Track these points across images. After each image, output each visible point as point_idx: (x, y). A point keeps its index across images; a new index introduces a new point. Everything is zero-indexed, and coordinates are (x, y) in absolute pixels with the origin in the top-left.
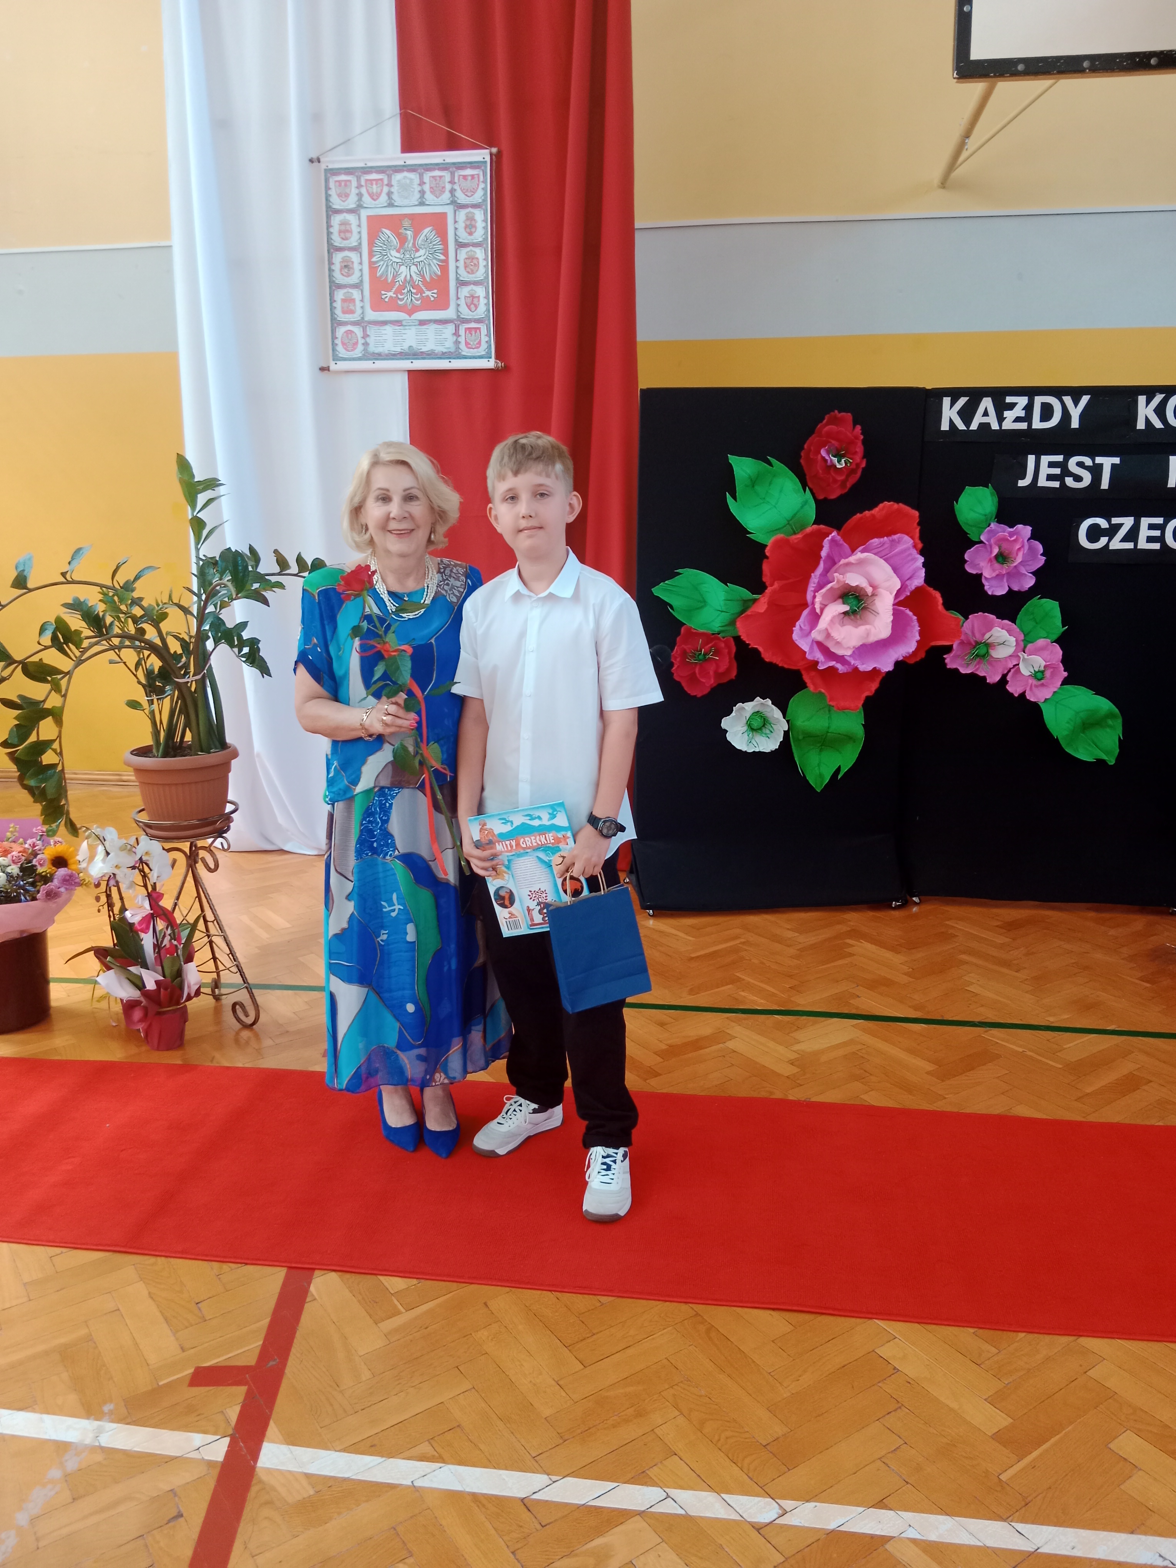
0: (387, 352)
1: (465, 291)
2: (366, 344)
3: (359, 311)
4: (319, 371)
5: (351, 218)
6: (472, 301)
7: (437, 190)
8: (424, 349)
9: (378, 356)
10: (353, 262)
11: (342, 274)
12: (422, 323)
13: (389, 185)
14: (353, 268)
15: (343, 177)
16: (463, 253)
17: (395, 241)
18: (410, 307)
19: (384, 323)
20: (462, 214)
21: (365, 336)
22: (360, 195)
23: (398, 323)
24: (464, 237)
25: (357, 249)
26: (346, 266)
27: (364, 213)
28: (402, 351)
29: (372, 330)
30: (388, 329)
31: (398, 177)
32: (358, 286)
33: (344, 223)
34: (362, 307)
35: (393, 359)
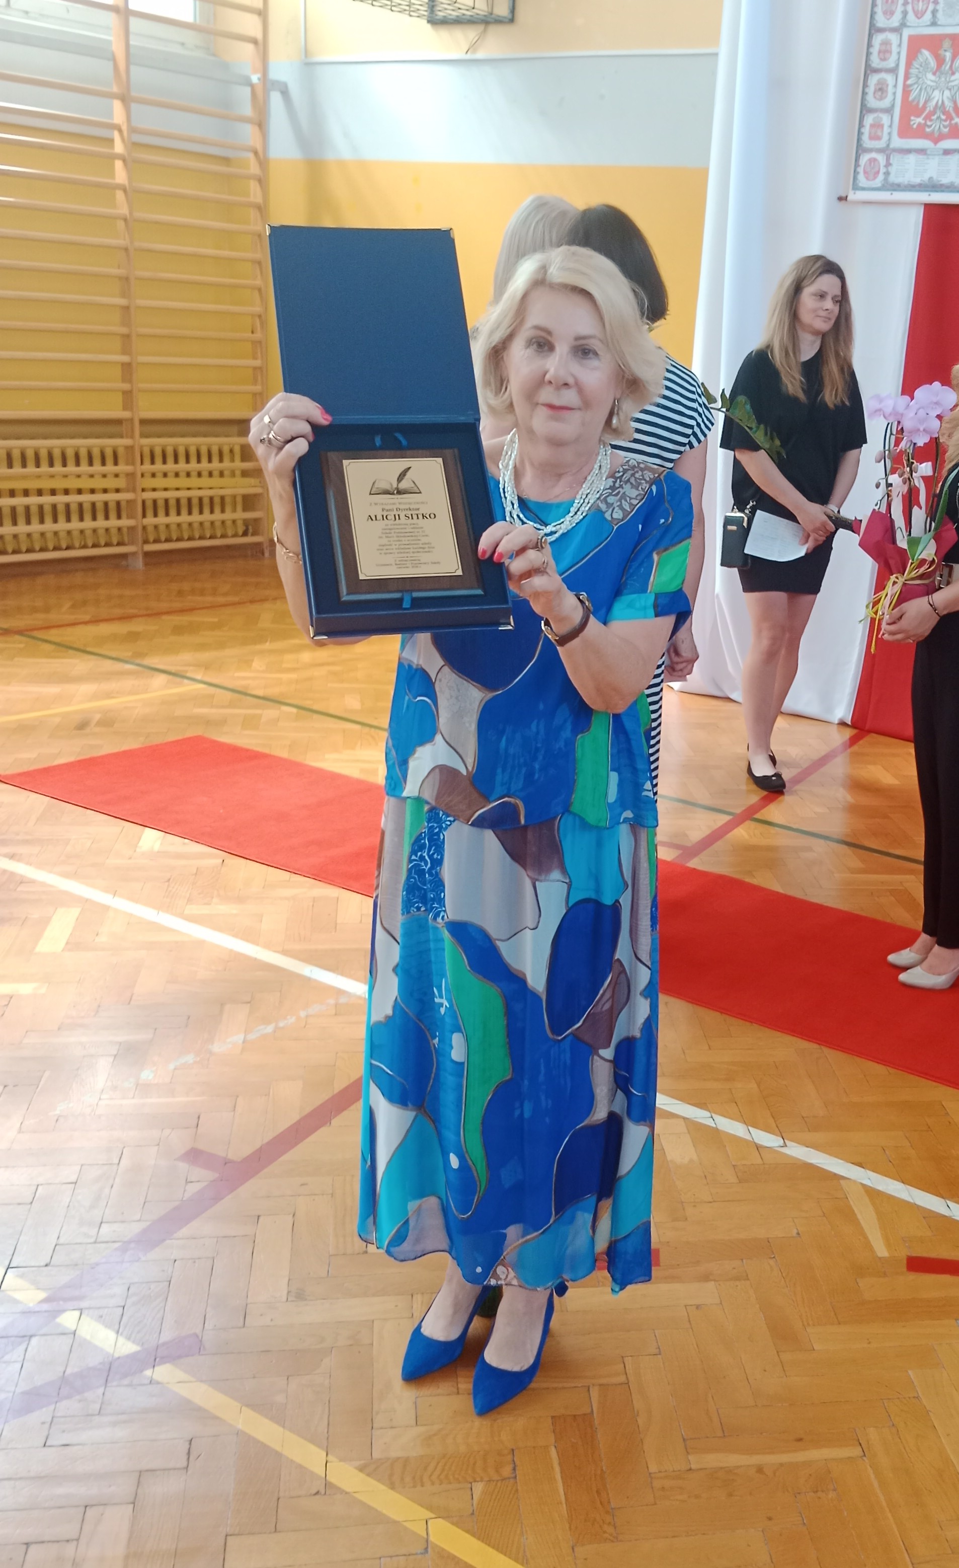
0: (906, 183)
2: (887, 174)
3: (885, 137)
4: (838, 201)
5: (893, 38)
8: (945, 181)
9: (897, 187)
10: (887, 85)
11: (875, 97)
12: (947, 152)
13: (935, 2)
14: (887, 92)
17: (933, 63)
18: (936, 134)
19: (908, 151)
21: (888, 164)
22: (905, 13)
23: (922, 151)
25: (894, 71)
26: (880, 89)
27: (906, 33)
28: (922, 182)
29: (895, 159)
30: (912, 158)
32: (889, 111)
33: (885, 43)
34: (890, 134)
35: (910, 191)
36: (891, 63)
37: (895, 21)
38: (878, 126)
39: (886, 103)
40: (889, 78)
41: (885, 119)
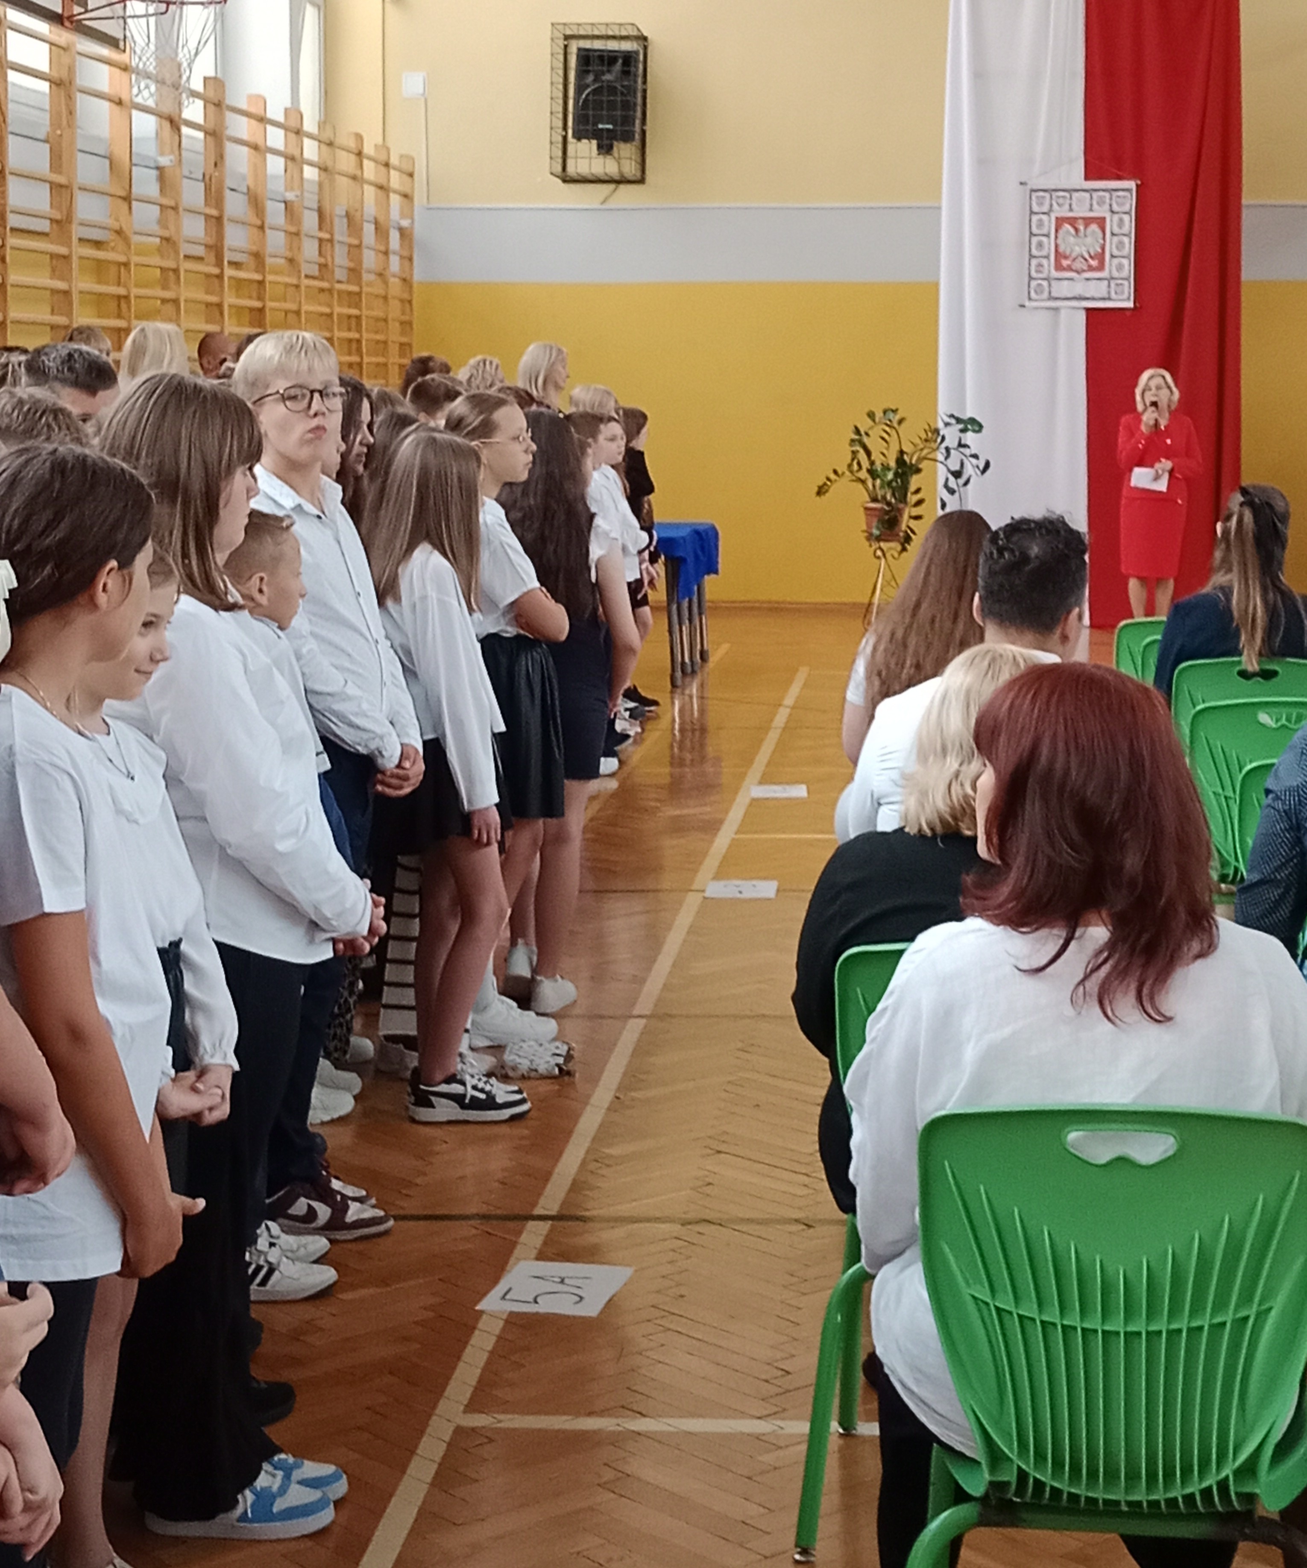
0: (1063, 296)
1: (1115, 261)
2: (1050, 293)
3: (1046, 271)
4: (1020, 308)
5: (1044, 217)
6: (1120, 267)
7: (1101, 202)
8: (1088, 296)
10: (1044, 243)
11: (1037, 250)
12: (1088, 279)
13: (1071, 198)
14: (1044, 246)
15: (1041, 194)
16: (1115, 239)
17: (1072, 231)
18: (1080, 270)
19: (1063, 279)
20: (1116, 218)
21: (1050, 285)
22: (1051, 205)
23: (1072, 279)
24: (1116, 230)
25: (1047, 236)
26: (1040, 245)
27: (1053, 216)
28: (1074, 296)
29: (1053, 283)
30: (1066, 283)
31: (1075, 195)
32: (1047, 257)
33: (1040, 220)
34: (1049, 270)
35: (1067, 301)
36: (1045, 231)
37: (1045, 209)
38: (1040, 265)
39: (1044, 253)
40: (1044, 239)
41: (1045, 262)
